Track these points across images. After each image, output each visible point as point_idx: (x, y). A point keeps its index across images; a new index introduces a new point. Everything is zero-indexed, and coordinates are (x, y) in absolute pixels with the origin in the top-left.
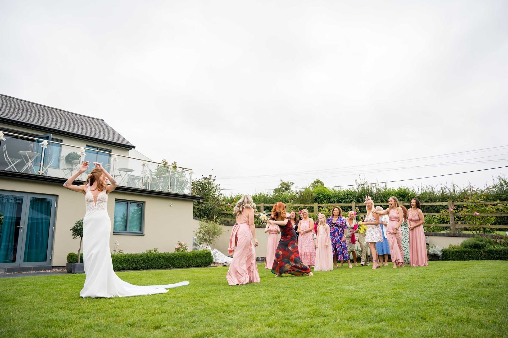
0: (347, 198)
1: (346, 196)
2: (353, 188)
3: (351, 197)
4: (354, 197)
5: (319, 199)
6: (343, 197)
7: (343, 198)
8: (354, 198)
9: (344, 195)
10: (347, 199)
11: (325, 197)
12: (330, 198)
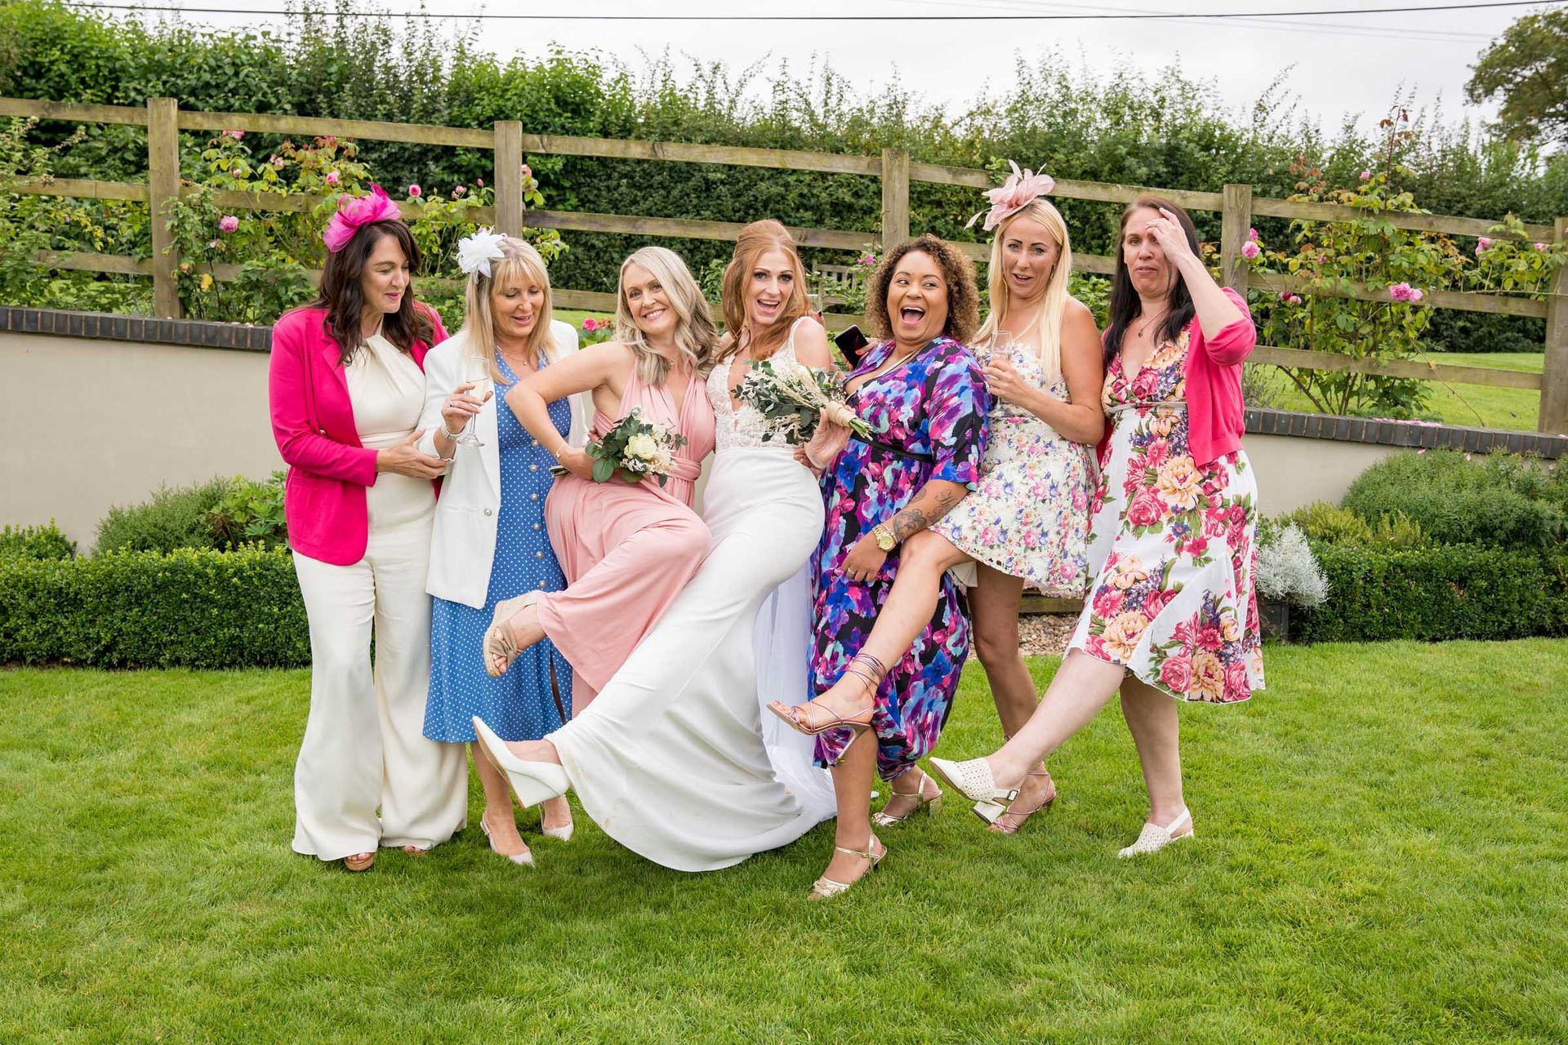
0: (231, 85)
1: (230, 71)
2: (265, 29)
3: (264, 85)
4: (276, 83)
5: (38, 76)
6: (207, 77)
7: (207, 85)
8: (281, 90)
9: (213, 62)
10: (234, 92)
11: (82, 66)
12: (115, 77)
